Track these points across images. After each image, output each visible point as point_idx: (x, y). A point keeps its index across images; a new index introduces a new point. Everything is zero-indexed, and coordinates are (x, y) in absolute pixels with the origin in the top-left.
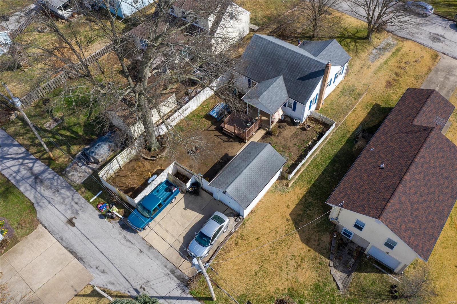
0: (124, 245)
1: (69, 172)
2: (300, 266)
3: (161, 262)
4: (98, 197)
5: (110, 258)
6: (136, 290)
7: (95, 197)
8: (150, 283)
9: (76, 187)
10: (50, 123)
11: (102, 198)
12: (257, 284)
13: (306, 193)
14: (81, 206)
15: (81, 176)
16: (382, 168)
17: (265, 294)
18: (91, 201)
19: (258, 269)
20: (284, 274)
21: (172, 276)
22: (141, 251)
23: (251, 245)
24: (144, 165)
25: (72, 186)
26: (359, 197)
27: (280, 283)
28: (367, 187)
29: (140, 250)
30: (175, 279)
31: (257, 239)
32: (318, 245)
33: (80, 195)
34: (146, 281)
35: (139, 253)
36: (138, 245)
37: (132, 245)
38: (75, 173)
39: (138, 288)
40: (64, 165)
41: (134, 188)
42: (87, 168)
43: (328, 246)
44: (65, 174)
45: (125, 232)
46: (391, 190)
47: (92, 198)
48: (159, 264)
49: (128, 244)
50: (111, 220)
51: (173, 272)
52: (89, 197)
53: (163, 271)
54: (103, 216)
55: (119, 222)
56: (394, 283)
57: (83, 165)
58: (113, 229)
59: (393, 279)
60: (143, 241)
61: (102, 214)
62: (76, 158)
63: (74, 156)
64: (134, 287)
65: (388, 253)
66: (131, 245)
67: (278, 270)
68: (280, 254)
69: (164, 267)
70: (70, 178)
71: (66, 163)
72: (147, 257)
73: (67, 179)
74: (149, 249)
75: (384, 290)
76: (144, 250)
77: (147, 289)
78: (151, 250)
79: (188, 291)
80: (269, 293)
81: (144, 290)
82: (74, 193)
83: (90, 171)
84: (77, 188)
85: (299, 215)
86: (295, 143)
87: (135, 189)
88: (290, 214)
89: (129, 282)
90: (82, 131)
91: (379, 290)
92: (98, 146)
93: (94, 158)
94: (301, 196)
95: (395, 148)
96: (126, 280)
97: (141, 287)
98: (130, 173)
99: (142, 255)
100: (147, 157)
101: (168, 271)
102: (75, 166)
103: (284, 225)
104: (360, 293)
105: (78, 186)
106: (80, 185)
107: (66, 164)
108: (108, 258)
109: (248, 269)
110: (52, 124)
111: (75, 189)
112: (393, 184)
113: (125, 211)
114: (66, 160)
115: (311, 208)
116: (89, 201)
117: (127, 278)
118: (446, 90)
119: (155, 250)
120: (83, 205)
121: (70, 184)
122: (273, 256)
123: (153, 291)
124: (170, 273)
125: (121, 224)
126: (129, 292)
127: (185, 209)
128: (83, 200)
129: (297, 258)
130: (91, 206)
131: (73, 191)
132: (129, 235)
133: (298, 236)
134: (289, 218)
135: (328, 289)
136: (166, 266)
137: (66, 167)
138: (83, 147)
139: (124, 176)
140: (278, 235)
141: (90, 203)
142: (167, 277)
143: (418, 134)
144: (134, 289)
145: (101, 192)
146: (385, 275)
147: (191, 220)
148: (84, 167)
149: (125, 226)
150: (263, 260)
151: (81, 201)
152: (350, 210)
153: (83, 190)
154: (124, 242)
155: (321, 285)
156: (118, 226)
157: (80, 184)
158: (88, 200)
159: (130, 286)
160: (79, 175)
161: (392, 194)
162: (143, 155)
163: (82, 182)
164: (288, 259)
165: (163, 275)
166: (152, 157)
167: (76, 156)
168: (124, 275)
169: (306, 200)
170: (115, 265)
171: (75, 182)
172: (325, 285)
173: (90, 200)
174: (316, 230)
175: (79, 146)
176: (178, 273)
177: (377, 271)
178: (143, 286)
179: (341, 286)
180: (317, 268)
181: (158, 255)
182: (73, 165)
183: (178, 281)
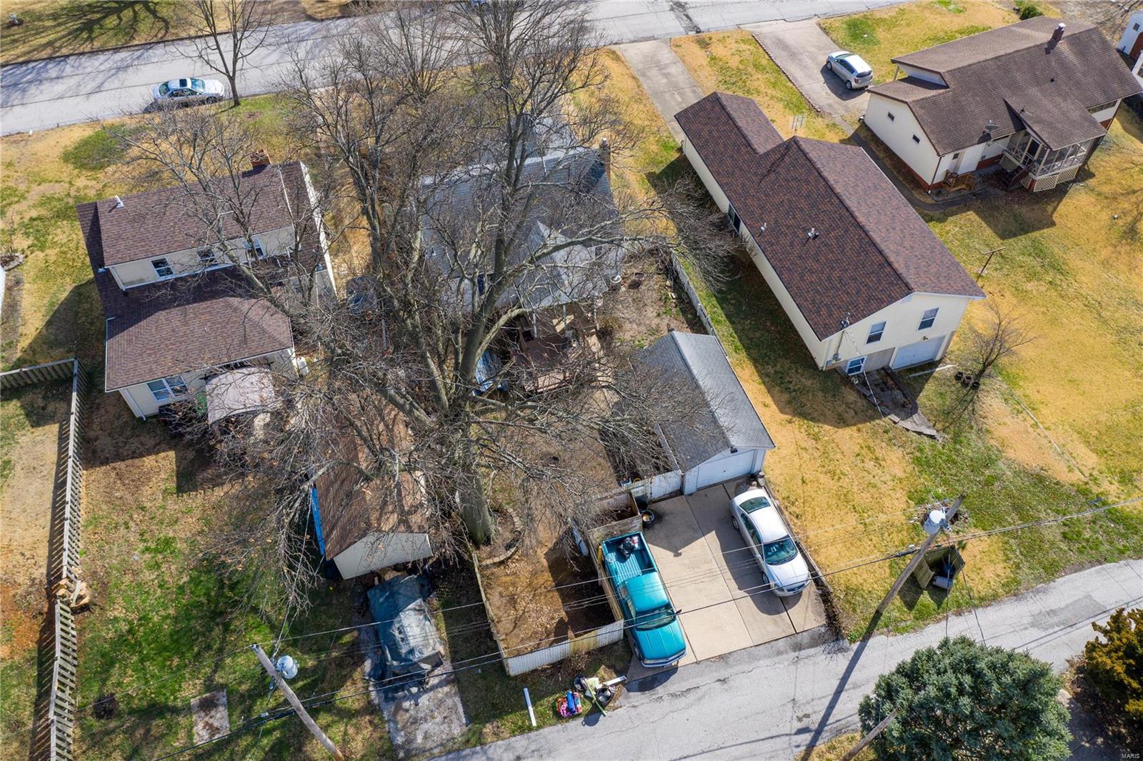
0: (689, 706)
1: (409, 741)
2: (877, 459)
3: (766, 657)
4: (534, 704)
5: (704, 746)
6: (800, 732)
7: (531, 709)
8: (799, 697)
9: (468, 741)
10: (201, 725)
11: (543, 697)
12: (882, 534)
13: (756, 367)
14: (533, 751)
15: (445, 718)
16: (816, 237)
17: (905, 533)
18: (534, 724)
19: (857, 515)
20: (884, 488)
21: (804, 653)
22: (723, 681)
23: (810, 499)
24: (514, 574)
25: (458, 750)
26: (848, 293)
27: (896, 502)
28: (836, 274)
29: (719, 680)
30: (812, 651)
31: (804, 482)
32: (856, 413)
33: (500, 742)
34: (790, 705)
35: (725, 686)
36: (707, 679)
37: (698, 690)
38: (425, 726)
39: (799, 725)
40: (378, 744)
41: (561, 620)
42: (431, 694)
43: (865, 402)
44: (408, 752)
45: (660, 690)
46: (871, 249)
47: (530, 719)
48: (768, 662)
49: (692, 697)
50: (611, 704)
51: (798, 647)
52: (520, 723)
53: (786, 663)
54: (593, 716)
55: (629, 691)
56: (953, 372)
57: (416, 697)
58: (640, 710)
59: (946, 369)
60: (703, 665)
61: (587, 715)
62: (383, 705)
63: (371, 709)
64: (793, 732)
65: (925, 338)
66: (700, 692)
67: (873, 490)
68: (846, 469)
69: (780, 657)
70: (429, 745)
71: (376, 735)
72: (741, 675)
73: (428, 754)
74: (727, 663)
75: (958, 391)
76: (723, 674)
77: (809, 710)
78: (731, 659)
79: (846, 643)
80: (905, 527)
81: (807, 716)
82: (485, 753)
83: (446, 689)
84: (473, 741)
85: (789, 402)
86: (655, 314)
87: (566, 620)
88: (782, 412)
89: (778, 736)
90: (306, 656)
91: (954, 397)
92: (400, 633)
93: (426, 660)
94: (756, 377)
95: (790, 201)
96: (770, 740)
97: (800, 719)
98: (516, 610)
99: (731, 683)
100: (502, 558)
101: (793, 655)
102: (402, 718)
103: (797, 432)
104: (950, 420)
105: (470, 735)
106: (469, 730)
107: (381, 738)
108: (703, 752)
109: (850, 529)
110: (211, 721)
111: (475, 746)
112: (860, 240)
113: (609, 667)
114: (367, 732)
115: (788, 379)
116: (530, 729)
117: (769, 735)
118: (688, 91)
119: (735, 655)
120: (533, 747)
121: (449, 752)
122: (845, 482)
123: (815, 702)
124: (796, 654)
125: (637, 687)
126: (798, 746)
127: (677, 555)
128: (520, 742)
129: (863, 452)
130: (546, 730)
131: (474, 753)
132: (673, 685)
133: (827, 427)
134: (787, 417)
135: (928, 451)
136: (779, 653)
137: (391, 740)
138: (357, 675)
139: (515, 627)
140: (810, 451)
141: (539, 727)
142: (802, 663)
143: (787, 159)
144: (796, 734)
145: (526, 690)
146: (935, 374)
147: (711, 557)
148: (424, 700)
149: (648, 684)
150: (844, 498)
151: (518, 745)
152: (865, 316)
153: (488, 729)
154: (682, 702)
155: (918, 454)
156: (636, 697)
157: (465, 729)
158: (525, 729)
159: (787, 738)
160: (439, 719)
161: (881, 252)
162: (489, 562)
163: (464, 721)
164: (861, 465)
165: (793, 668)
166: (508, 547)
167: (376, 702)
168: (757, 738)
169: (768, 375)
170: (726, 745)
171: (454, 739)
172: (921, 450)
173: (531, 724)
174: (829, 398)
175: (348, 683)
176: (805, 638)
177: (926, 378)
178: (800, 714)
179: (933, 432)
180: (890, 440)
181: (750, 654)
182: (396, 723)
183: (820, 649)
